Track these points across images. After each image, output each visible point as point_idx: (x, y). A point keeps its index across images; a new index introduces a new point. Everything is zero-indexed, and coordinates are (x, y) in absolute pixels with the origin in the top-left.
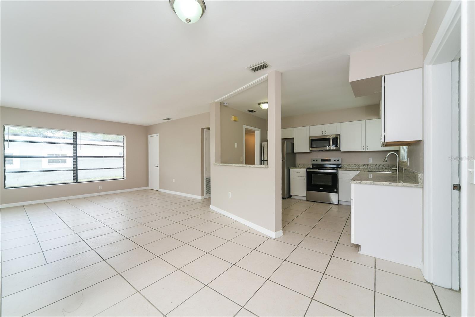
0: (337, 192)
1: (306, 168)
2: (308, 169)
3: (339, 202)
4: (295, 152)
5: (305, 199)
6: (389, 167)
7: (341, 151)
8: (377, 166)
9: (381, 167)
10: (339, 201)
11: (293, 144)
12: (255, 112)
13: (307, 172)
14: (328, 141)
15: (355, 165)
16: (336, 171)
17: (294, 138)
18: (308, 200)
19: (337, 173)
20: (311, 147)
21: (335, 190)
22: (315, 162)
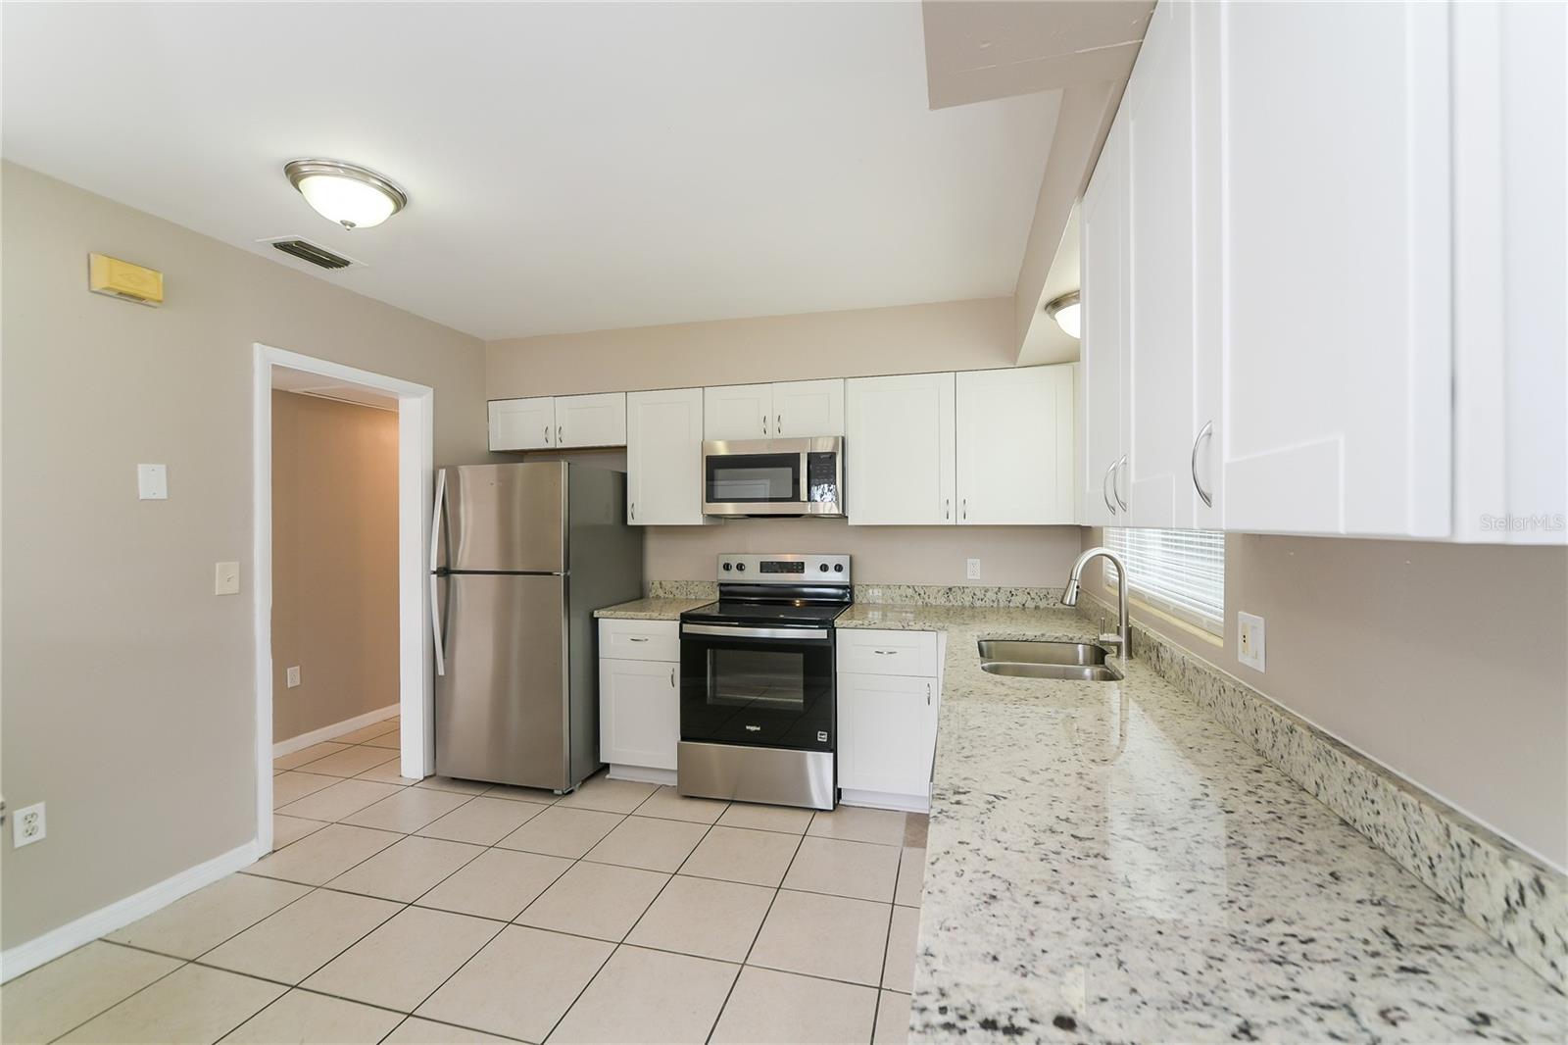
0: (831, 747)
1: (678, 617)
2: (685, 618)
3: (838, 794)
4: (630, 522)
5: (673, 781)
6: (1048, 599)
7: (851, 522)
8: (1002, 597)
9: (1017, 601)
10: (840, 790)
11: (624, 477)
12: (346, 263)
13: (682, 635)
14: (789, 470)
15: (910, 592)
16: (822, 634)
17: (626, 447)
18: (690, 790)
19: (832, 641)
20: (711, 496)
21: (822, 737)
22: (735, 576)
